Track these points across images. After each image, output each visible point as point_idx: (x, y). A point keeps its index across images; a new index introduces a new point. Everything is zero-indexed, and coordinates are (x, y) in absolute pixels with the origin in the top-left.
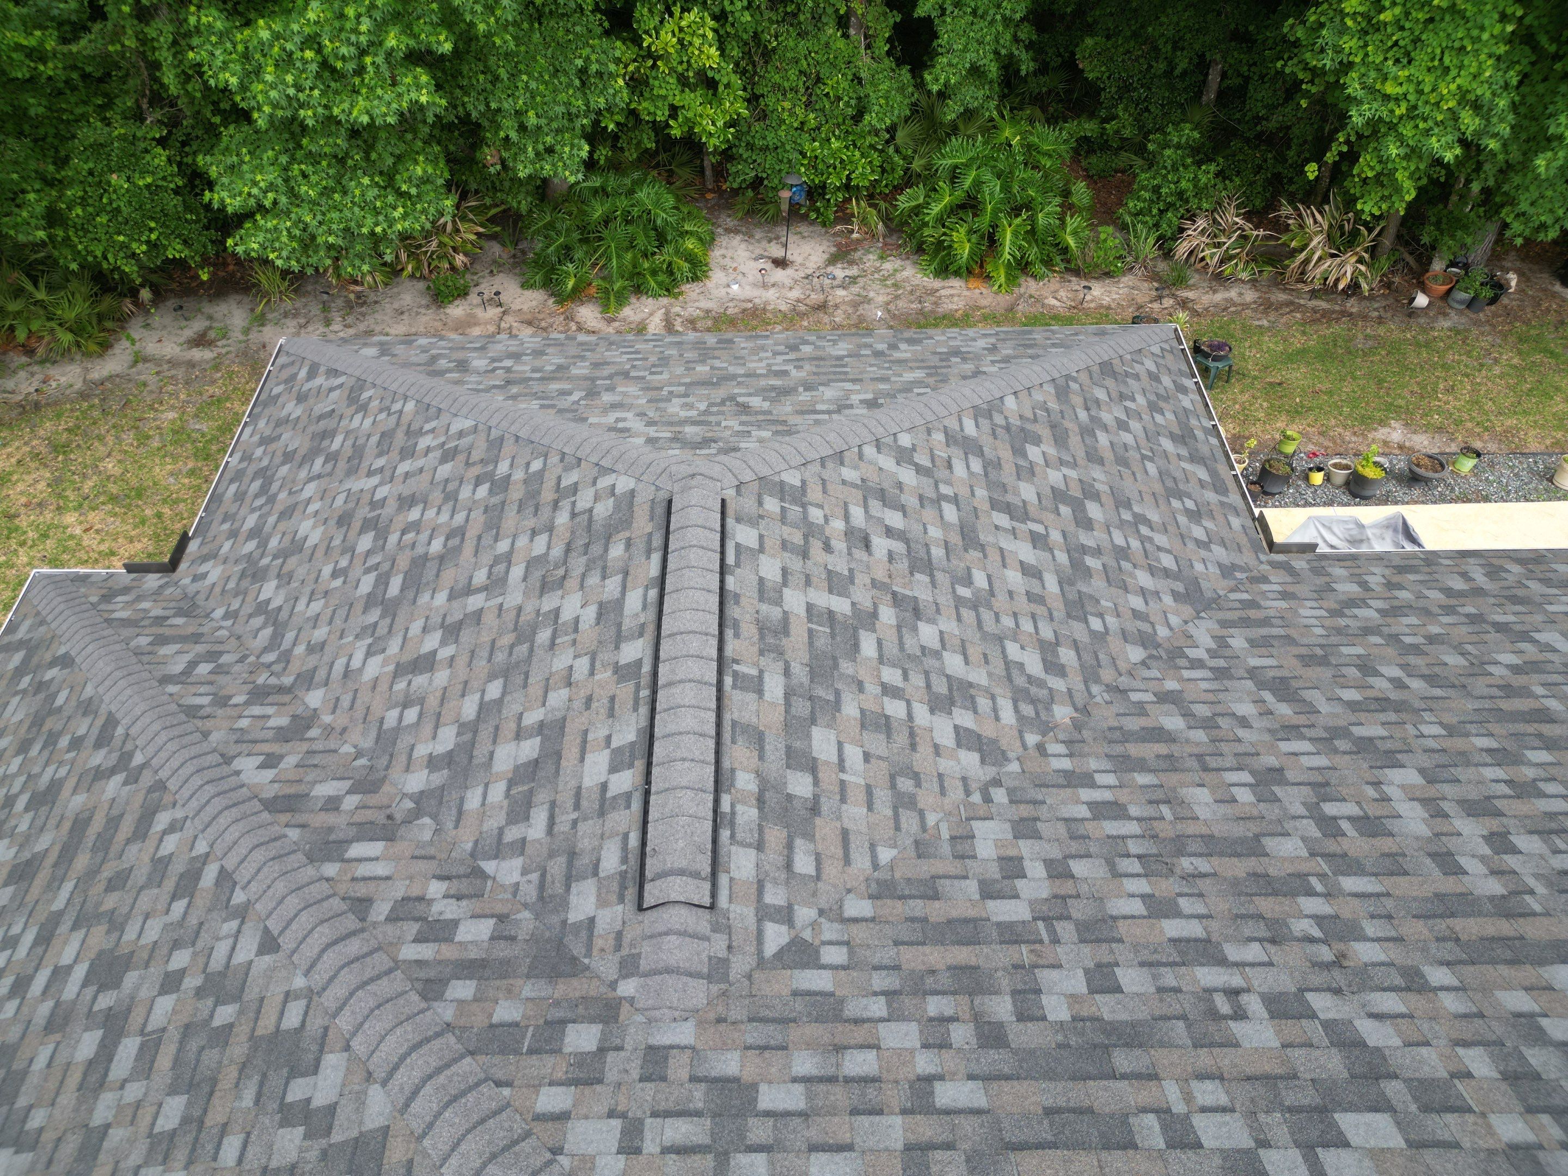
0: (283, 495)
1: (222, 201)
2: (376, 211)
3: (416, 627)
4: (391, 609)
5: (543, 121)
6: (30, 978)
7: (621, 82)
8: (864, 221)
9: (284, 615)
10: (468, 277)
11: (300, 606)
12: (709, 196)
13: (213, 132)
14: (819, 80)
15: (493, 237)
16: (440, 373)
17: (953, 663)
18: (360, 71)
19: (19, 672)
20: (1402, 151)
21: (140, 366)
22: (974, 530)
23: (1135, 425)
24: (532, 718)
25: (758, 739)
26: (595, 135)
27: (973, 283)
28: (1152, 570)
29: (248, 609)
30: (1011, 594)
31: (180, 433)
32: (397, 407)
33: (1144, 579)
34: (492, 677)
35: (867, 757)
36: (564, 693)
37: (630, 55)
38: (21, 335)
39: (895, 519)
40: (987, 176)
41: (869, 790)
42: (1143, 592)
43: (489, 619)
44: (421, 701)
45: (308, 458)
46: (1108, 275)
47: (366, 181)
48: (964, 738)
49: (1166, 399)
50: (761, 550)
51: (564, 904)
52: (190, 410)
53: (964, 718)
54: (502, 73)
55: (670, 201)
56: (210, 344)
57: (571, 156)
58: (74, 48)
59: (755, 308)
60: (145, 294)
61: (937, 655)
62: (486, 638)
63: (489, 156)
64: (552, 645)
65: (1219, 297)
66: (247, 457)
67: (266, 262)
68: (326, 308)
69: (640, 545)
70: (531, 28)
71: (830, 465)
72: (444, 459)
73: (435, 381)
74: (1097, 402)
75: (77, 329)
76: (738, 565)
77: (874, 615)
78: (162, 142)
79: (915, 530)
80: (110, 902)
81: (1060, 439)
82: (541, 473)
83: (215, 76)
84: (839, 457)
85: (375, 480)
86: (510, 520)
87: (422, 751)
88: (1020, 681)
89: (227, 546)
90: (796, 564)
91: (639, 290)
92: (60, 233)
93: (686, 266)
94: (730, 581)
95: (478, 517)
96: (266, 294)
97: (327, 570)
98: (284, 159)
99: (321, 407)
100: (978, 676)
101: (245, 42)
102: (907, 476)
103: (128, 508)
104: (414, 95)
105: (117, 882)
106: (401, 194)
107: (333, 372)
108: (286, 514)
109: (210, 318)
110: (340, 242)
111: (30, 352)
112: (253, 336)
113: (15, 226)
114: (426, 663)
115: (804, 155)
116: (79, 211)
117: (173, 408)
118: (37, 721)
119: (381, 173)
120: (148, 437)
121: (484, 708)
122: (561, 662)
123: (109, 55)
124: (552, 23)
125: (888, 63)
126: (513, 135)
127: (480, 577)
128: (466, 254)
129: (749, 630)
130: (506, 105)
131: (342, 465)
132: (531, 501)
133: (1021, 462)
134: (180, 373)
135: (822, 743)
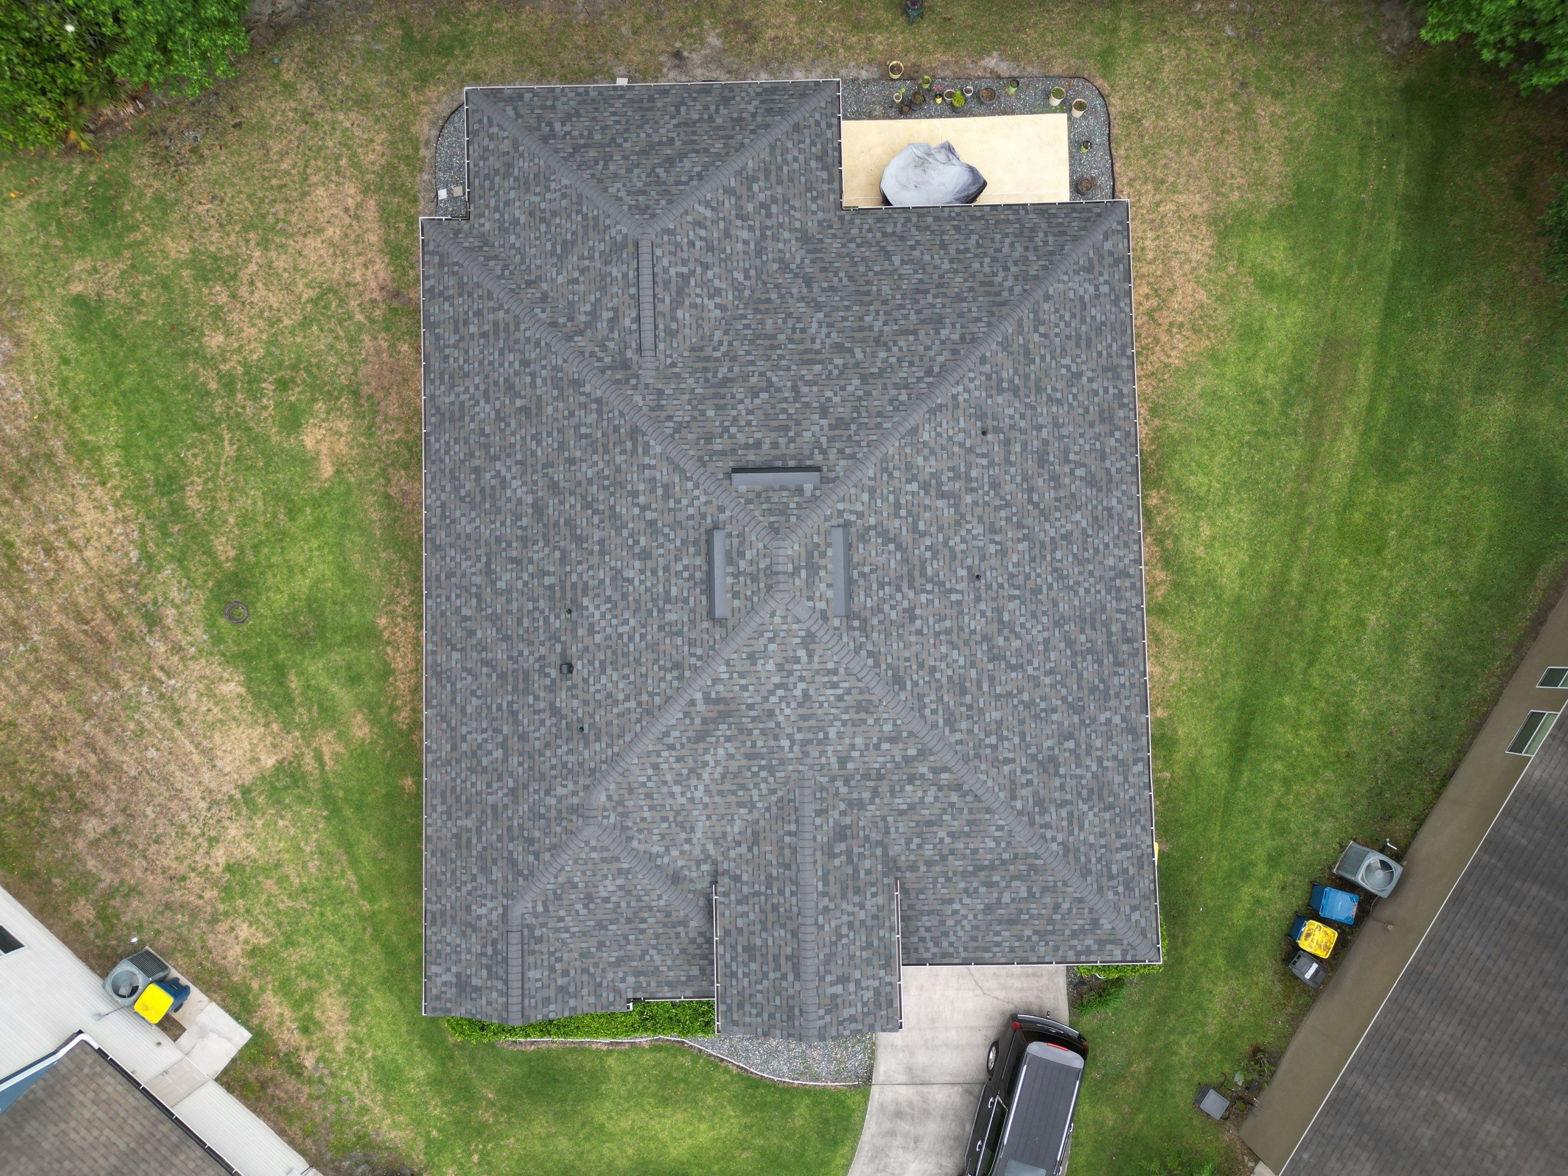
3: (570, 267)
4: (559, 258)
17: (717, 283)
22: (729, 230)
23: (802, 158)
24: (610, 305)
25: (664, 315)
28: (790, 231)
30: (738, 253)
33: (787, 235)
34: (596, 290)
35: (691, 315)
36: (617, 299)
39: (703, 233)
41: (691, 325)
43: (592, 270)
44: (578, 294)
48: (716, 306)
50: (663, 256)
51: (625, 353)
53: (718, 300)
61: (712, 280)
62: (592, 276)
64: (611, 283)
69: (632, 255)
71: (684, 217)
74: (788, 150)
76: (657, 262)
77: (695, 271)
79: (709, 235)
80: (517, 346)
81: (768, 175)
84: (687, 212)
86: (591, 232)
87: (582, 310)
88: (736, 284)
90: (673, 258)
94: (655, 268)
95: (580, 228)
102: (708, 212)
105: (517, 342)
121: (596, 300)
122: (614, 289)
127: (586, 254)
129: (661, 283)
132: (596, 227)
133: (750, 193)
135: (679, 314)
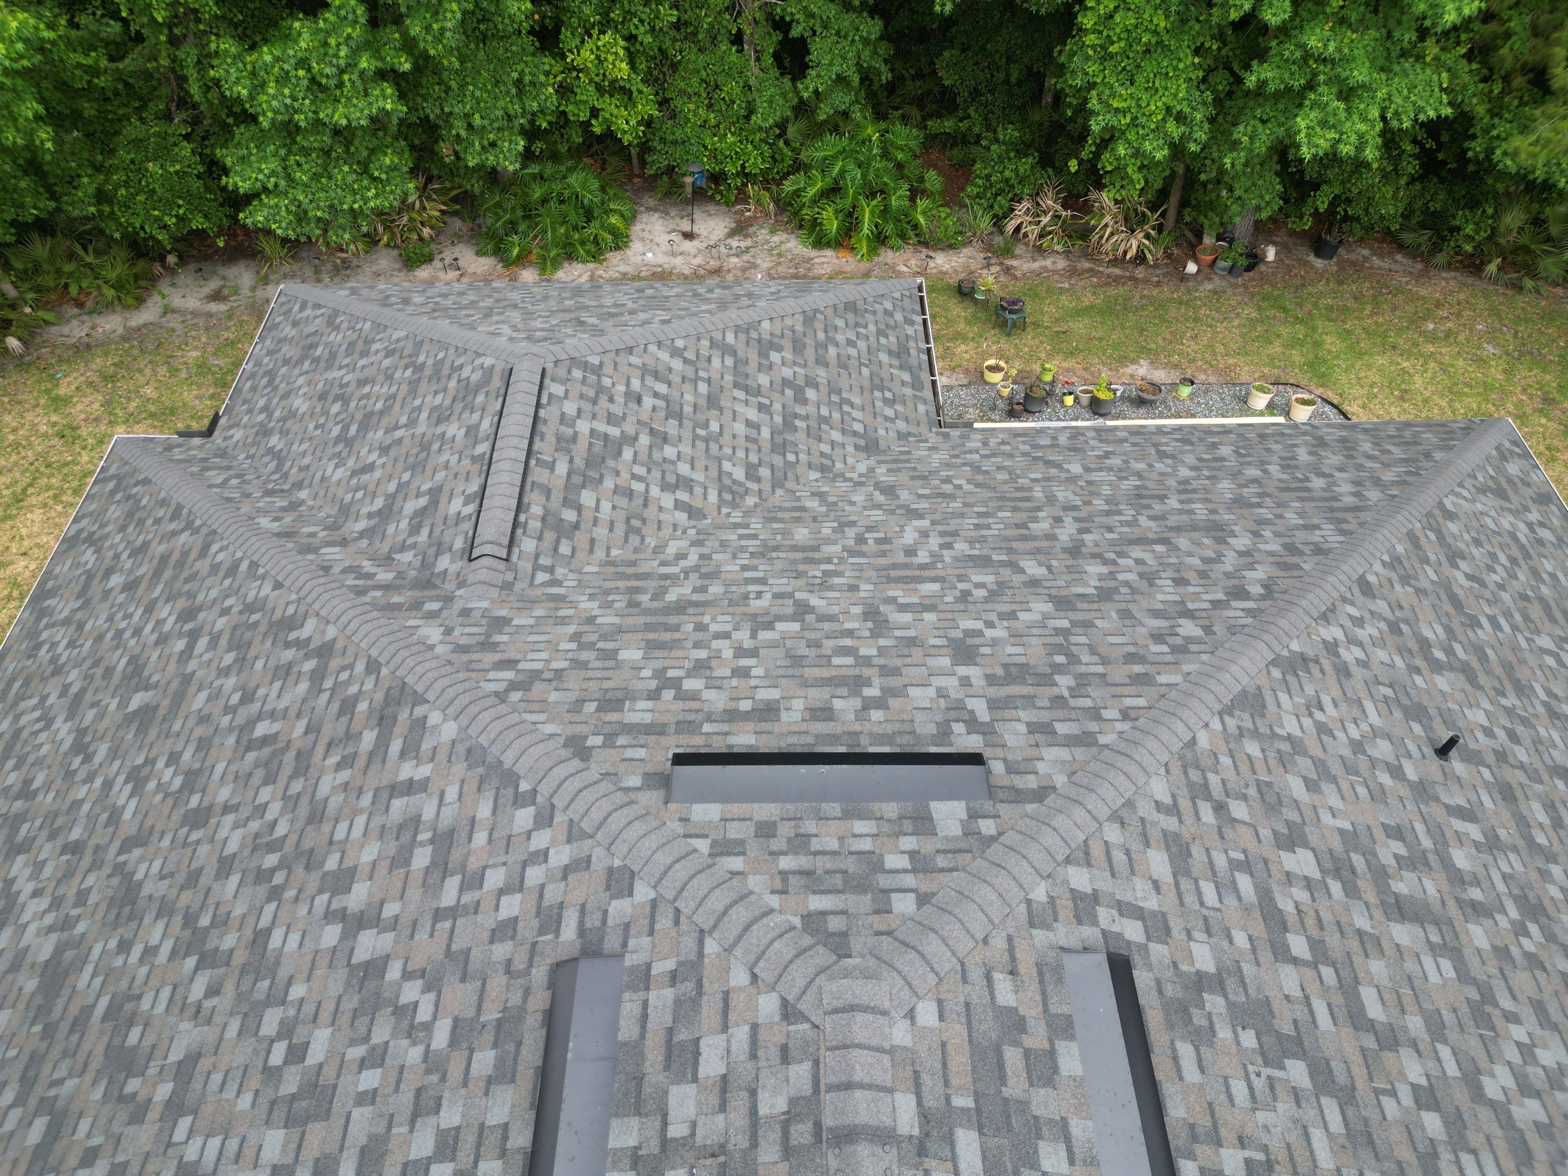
0: (283, 386)
1: (236, 184)
2: (355, 193)
3: (364, 451)
4: (349, 443)
5: (486, 122)
6: (142, 629)
7: (550, 90)
8: (759, 202)
9: (284, 454)
10: (433, 246)
11: (294, 447)
12: (636, 180)
13: (227, 129)
14: (717, 87)
15: (455, 214)
16: (391, 305)
17: (684, 469)
18: (340, 85)
19: (113, 492)
20: (1130, 151)
21: (169, 316)
22: (718, 399)
23: (862, 345)
24: (424, 488)
25: (547, 492)
26: (532, 133)
27: (843, 253)
28: (843, 432)
29: (262, 451)
30: (734, 436)
31: (202, 367)
32: (359, 326)
33: (836, 436)
34: (405, 470)
35: (614, 507)
36: (444, 473)
37: (558, 68)
38: (74, 291)
39: (662, 388)
40: (851, 166)
41: (612, 523)
42: (833, 443)
43: (407, 442)
44: (365, 488)
45: (300, 362)
46: (951, 247)
47: (346, 168)
48: (678, 505)
49: (894, 328)
50: (566, 397)
51: (434, 565)
52: (210, 349)
53: (683, 496)
54: (453, 84)
55: (595, 185)
56: (224, 299)
57: (510, 150)
58: (121, 65)
59: (664, 272)
60: (171, 259)
61: (673, 463)
62: (404, 451)
63: (445, 149)
64: (440, 450)
65: (1036, 265)
66: (258, 364)
67: (269, 232)
68: (317, 271)
69: (493, 394)
70: (477, 48)
71: (622, 354)
72: (386, 357)
73: (387, 311)
74: (836, 328)
75: (118, 286)
76: (549, 404)
77: (636, 438)
78: (187, 137)
79: (675, 394)
80: (187, 587)
81: (798, 347)
82: (443, 359)
83: (230, 89)
84: (630, 351)
85: (343, 372)
86: (423, 386)
87: (364, 511)
88: (727, 482)
89: (246, 419)
90: (587, 407)
91: (570, 257)
92: (107, 209)
93: (609, 237)
94: (542, 413)
95: (405, 388)
96: (269, 259)
97: (311, 426)
98: (283, 152)
99: (311, 329)
100: (699, 476)
101: (253, 63)
102: (677, 364)
103: (165, 421)
104: (381, 104)
105: (192, 578)
106: (375, 179)
107: (317, 306)
108: (286, 395)
109: (224, 278)
110: (326, 216)
111: (80, 305)
112: (259, 293)
113: (73, 204)
114: (370, 468)
115: (705, 147)
116: (123, 191)
117: (196, 348)
118: (130, 515)
119: (359, 163)
120: (178, 370)
121: (400, 486)
122: (443, 459)
123: (147, 70)
124: (494, 43)
125: (775, 72)
126: (463, 133)
127: (403, 420)
128: (432, 228)
129: (551, 439)
130: (456, 110)
131: (322, 364)
132: (436, 375)
133: (764, 362)
134: (201, 322)
135: (587, 498)
